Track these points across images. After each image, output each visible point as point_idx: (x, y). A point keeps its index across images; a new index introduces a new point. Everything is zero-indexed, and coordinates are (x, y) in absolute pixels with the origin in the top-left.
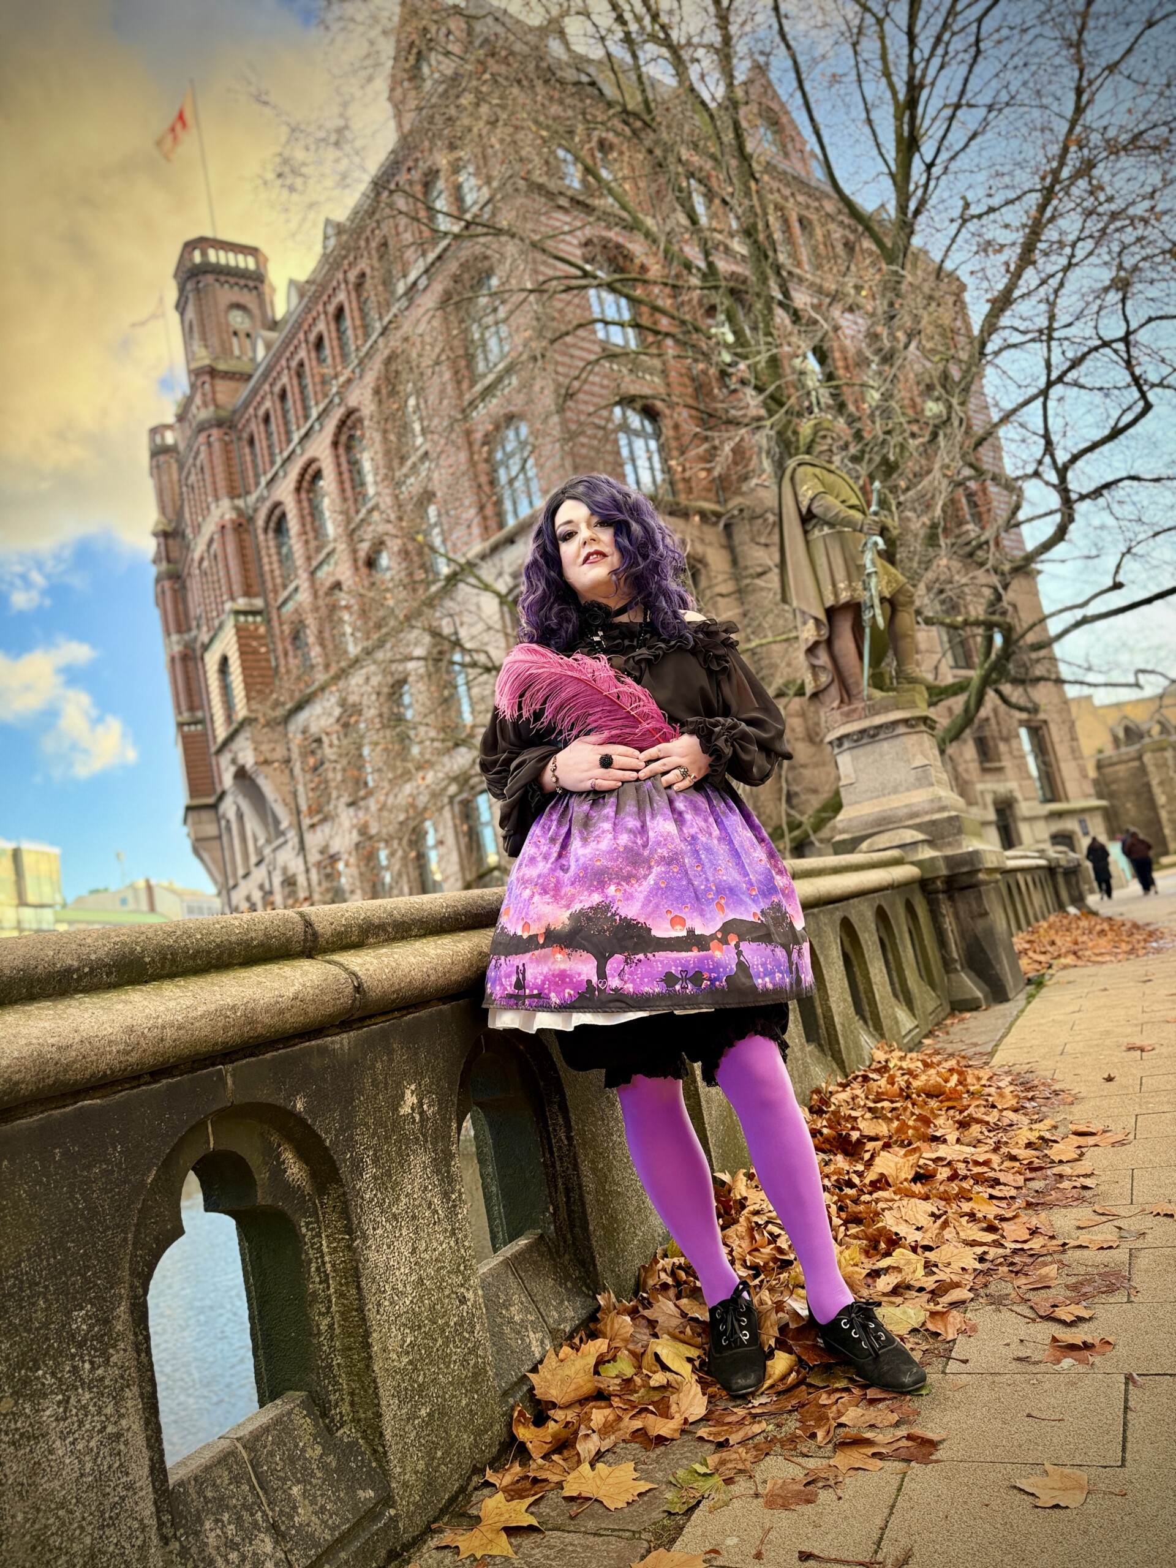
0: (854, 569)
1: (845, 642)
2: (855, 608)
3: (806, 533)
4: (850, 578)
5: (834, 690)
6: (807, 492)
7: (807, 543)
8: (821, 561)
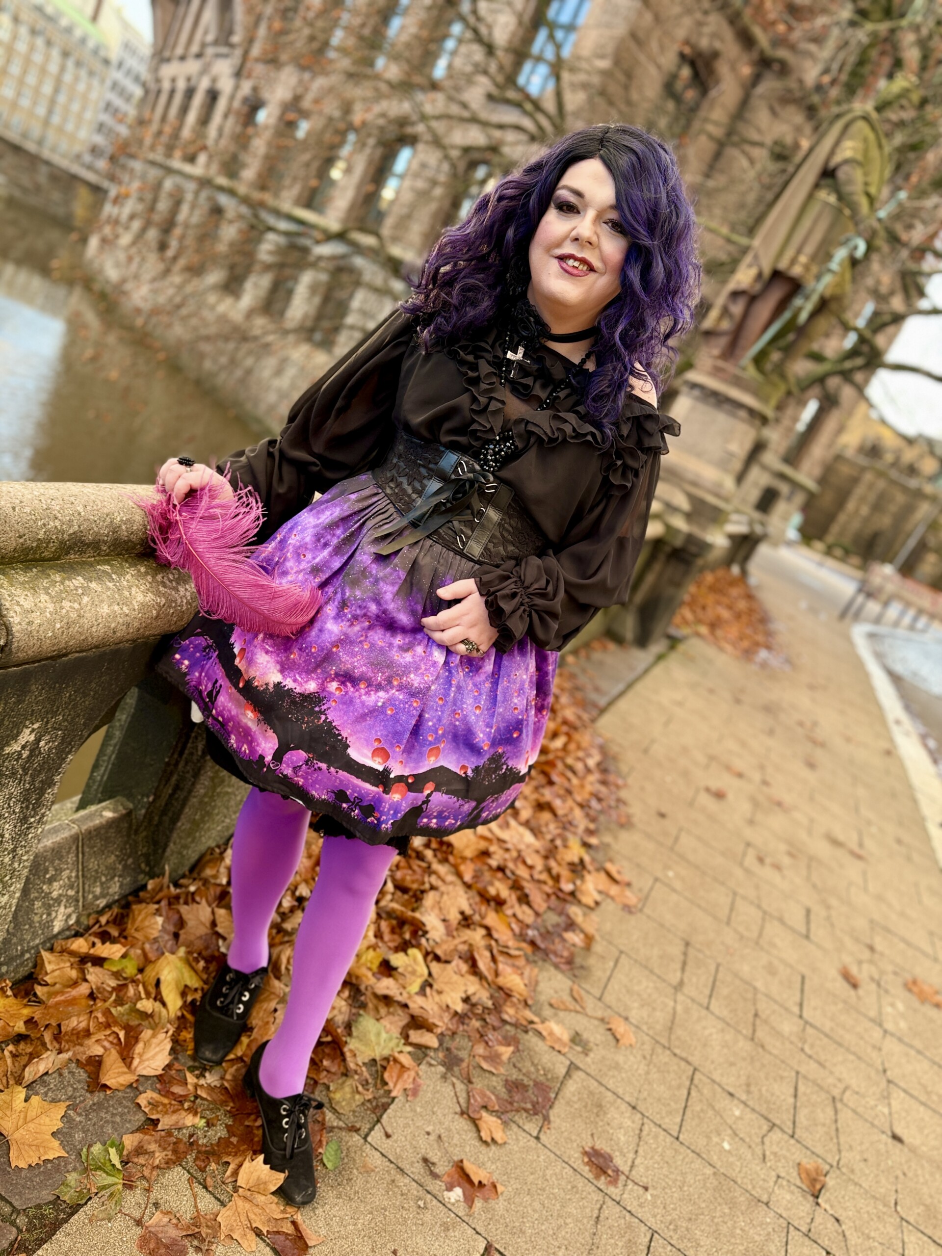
0: (823, 255)
1: (765, 309)
2: (795, 287)
3: (817, 186)
4: (813, 258)
5: (723, 341)
6: (849, 149)
7: (810, 197)
8: (807, 223)
